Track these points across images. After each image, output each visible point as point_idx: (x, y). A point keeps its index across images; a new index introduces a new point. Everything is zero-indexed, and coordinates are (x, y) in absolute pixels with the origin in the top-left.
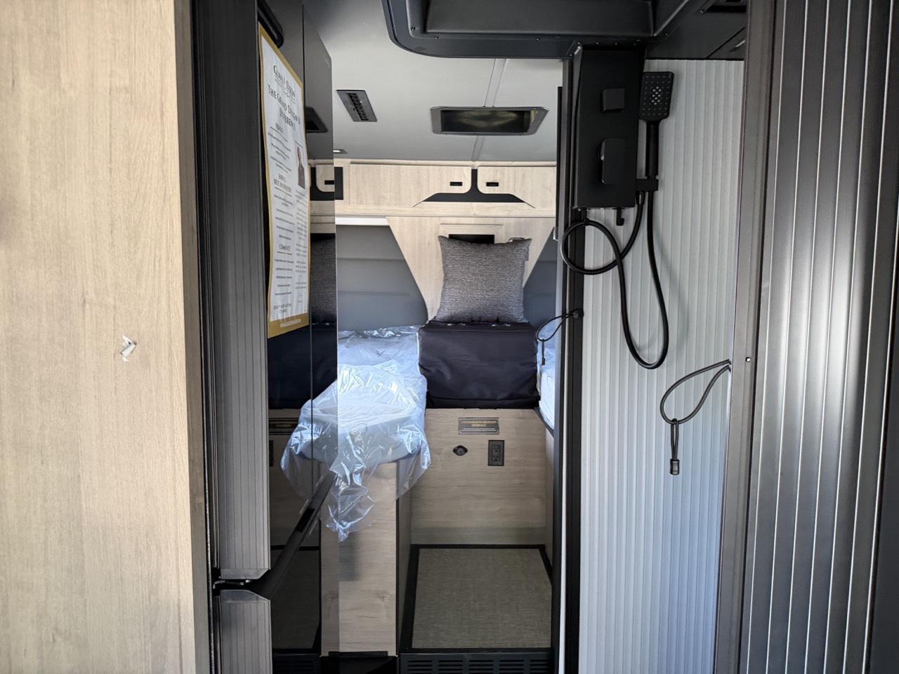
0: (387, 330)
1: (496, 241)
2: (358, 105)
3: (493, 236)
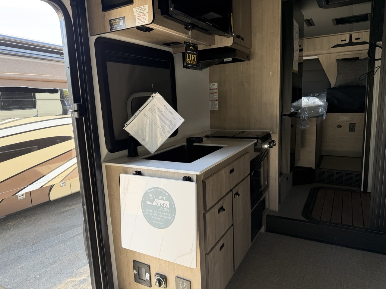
0: (316, 94)
1: (360, 59)
2: (310, 22)
3: (359, 58)
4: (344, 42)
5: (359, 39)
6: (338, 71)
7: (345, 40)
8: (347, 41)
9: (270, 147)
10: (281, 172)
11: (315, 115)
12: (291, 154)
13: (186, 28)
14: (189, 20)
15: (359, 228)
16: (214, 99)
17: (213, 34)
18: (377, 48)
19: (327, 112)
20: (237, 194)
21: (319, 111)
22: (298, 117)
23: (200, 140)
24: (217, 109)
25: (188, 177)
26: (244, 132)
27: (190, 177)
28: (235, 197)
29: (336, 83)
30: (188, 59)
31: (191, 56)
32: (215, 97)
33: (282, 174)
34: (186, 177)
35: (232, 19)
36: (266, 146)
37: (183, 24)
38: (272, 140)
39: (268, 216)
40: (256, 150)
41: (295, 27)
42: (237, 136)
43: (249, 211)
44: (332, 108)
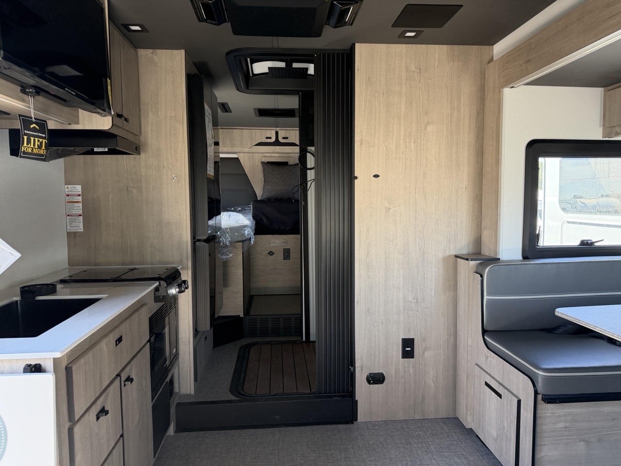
0: (238, 208)
1: (289, 164)
2: (225, 107)
3: (288, 162)
4: (269, 141)
5: (287, 138)
6: (265, 179)
7: (270, 138)
8: (273, 140)
9: (181, 292)
10: (196, 330)
11: (240, 239)
12: (211, 297)
13: (23, 91)
14: (30, 79)
15: (306, 394)
16: (74, 212)
17: (76, 107)
18: (308, 155)
19: (255, 234)
20: (130, 379)
21: (245, 234)
22: (217, 242)
23: (51, 288)
24: (81, 229)
25: (36, 365)
26: (135, 269)
27: (40, 365)
28: (125, 385)
29: (263, 193)
30: (27, 144)
31: (34, 140)
32: (77, 209)
33: (199, 332)
34: (30, 365)
35: (109, 88)
36: (173, 291)
37: (16, 84)
38: (183, 279)
39: (178, 405)
40: (157, 299)
41: (207, 113)
42: (123, 277)
43: (150, 404)
44: (260, 229)
